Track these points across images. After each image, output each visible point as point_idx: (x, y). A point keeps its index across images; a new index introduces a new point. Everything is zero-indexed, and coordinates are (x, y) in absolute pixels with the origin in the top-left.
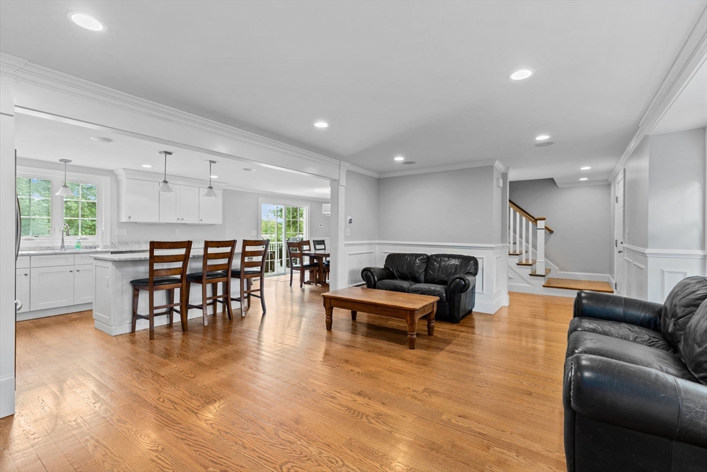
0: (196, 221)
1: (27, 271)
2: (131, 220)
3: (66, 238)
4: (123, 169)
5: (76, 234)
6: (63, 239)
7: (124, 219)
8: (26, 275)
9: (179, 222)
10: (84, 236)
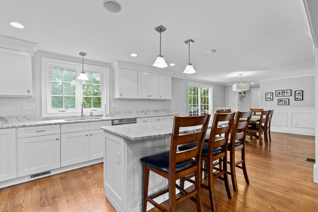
0: (158, 98)
1: (58, 136)
2: (122, 97)
3: (84, 110)
4: (117, 60)
5: (90, 107)
6: (82, 111)
7: (117, 96)
8: (57, 139)
9: (148, 98)
10: (95, 108)
